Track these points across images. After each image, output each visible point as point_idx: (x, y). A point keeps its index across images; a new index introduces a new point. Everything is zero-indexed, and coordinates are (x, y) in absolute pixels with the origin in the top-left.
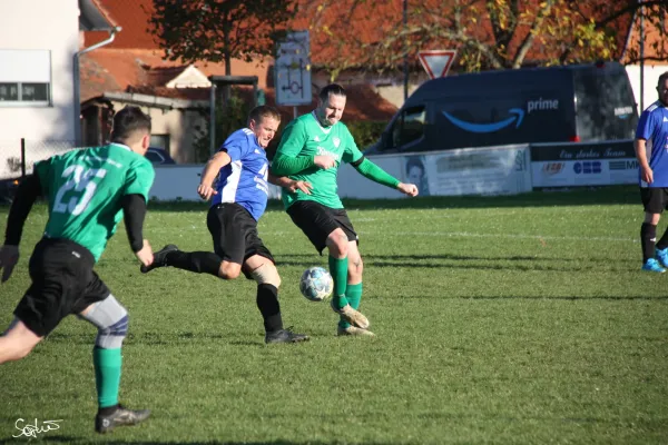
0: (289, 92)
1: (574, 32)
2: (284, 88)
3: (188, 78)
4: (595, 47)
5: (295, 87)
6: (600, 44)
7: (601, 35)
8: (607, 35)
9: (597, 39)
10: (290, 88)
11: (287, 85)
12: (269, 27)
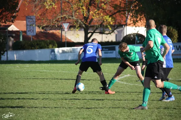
0: (30, 32)
1: (103, 18)
2: (29, 31)
3: (12, 28)
4: (109, 21)
5: (31, 31)
6: (110, 21)
7: (110, 19)
8: (112, 19)
9: (109, 19)
10: (30, 31)
11: (29, 30)
12: (11, 15)
